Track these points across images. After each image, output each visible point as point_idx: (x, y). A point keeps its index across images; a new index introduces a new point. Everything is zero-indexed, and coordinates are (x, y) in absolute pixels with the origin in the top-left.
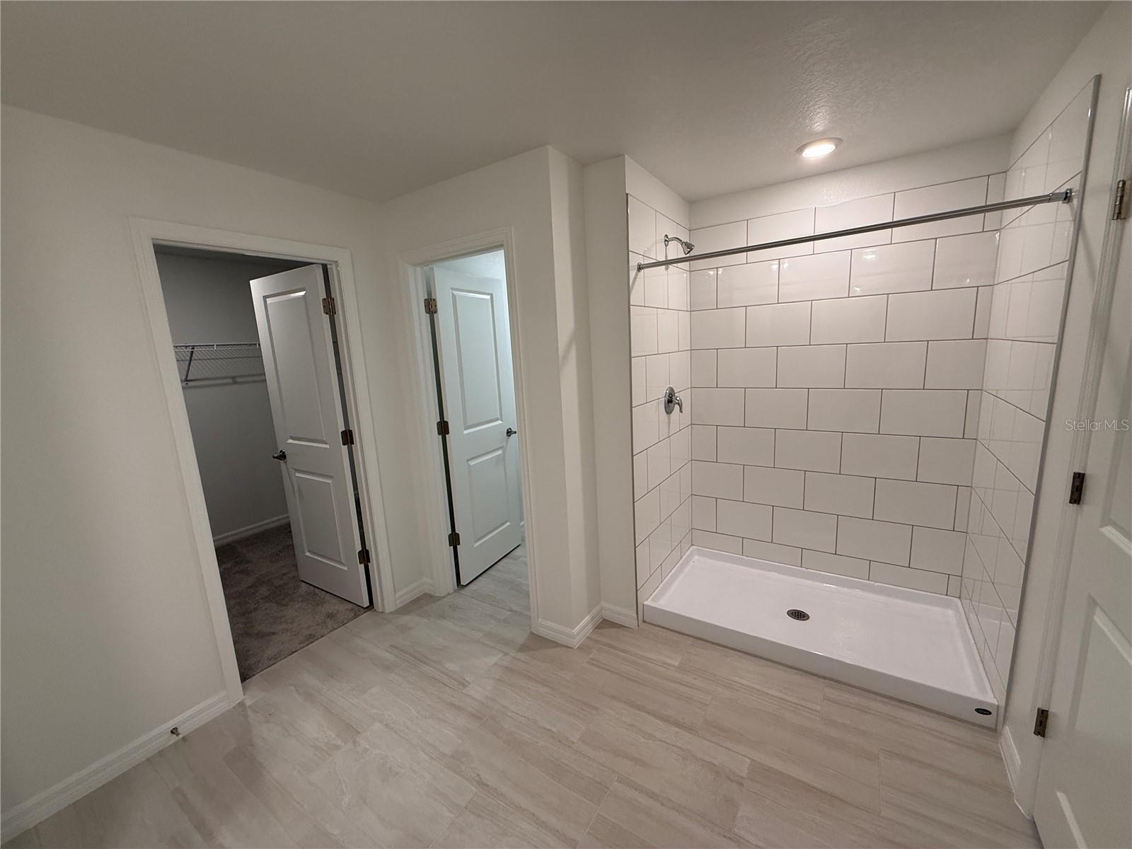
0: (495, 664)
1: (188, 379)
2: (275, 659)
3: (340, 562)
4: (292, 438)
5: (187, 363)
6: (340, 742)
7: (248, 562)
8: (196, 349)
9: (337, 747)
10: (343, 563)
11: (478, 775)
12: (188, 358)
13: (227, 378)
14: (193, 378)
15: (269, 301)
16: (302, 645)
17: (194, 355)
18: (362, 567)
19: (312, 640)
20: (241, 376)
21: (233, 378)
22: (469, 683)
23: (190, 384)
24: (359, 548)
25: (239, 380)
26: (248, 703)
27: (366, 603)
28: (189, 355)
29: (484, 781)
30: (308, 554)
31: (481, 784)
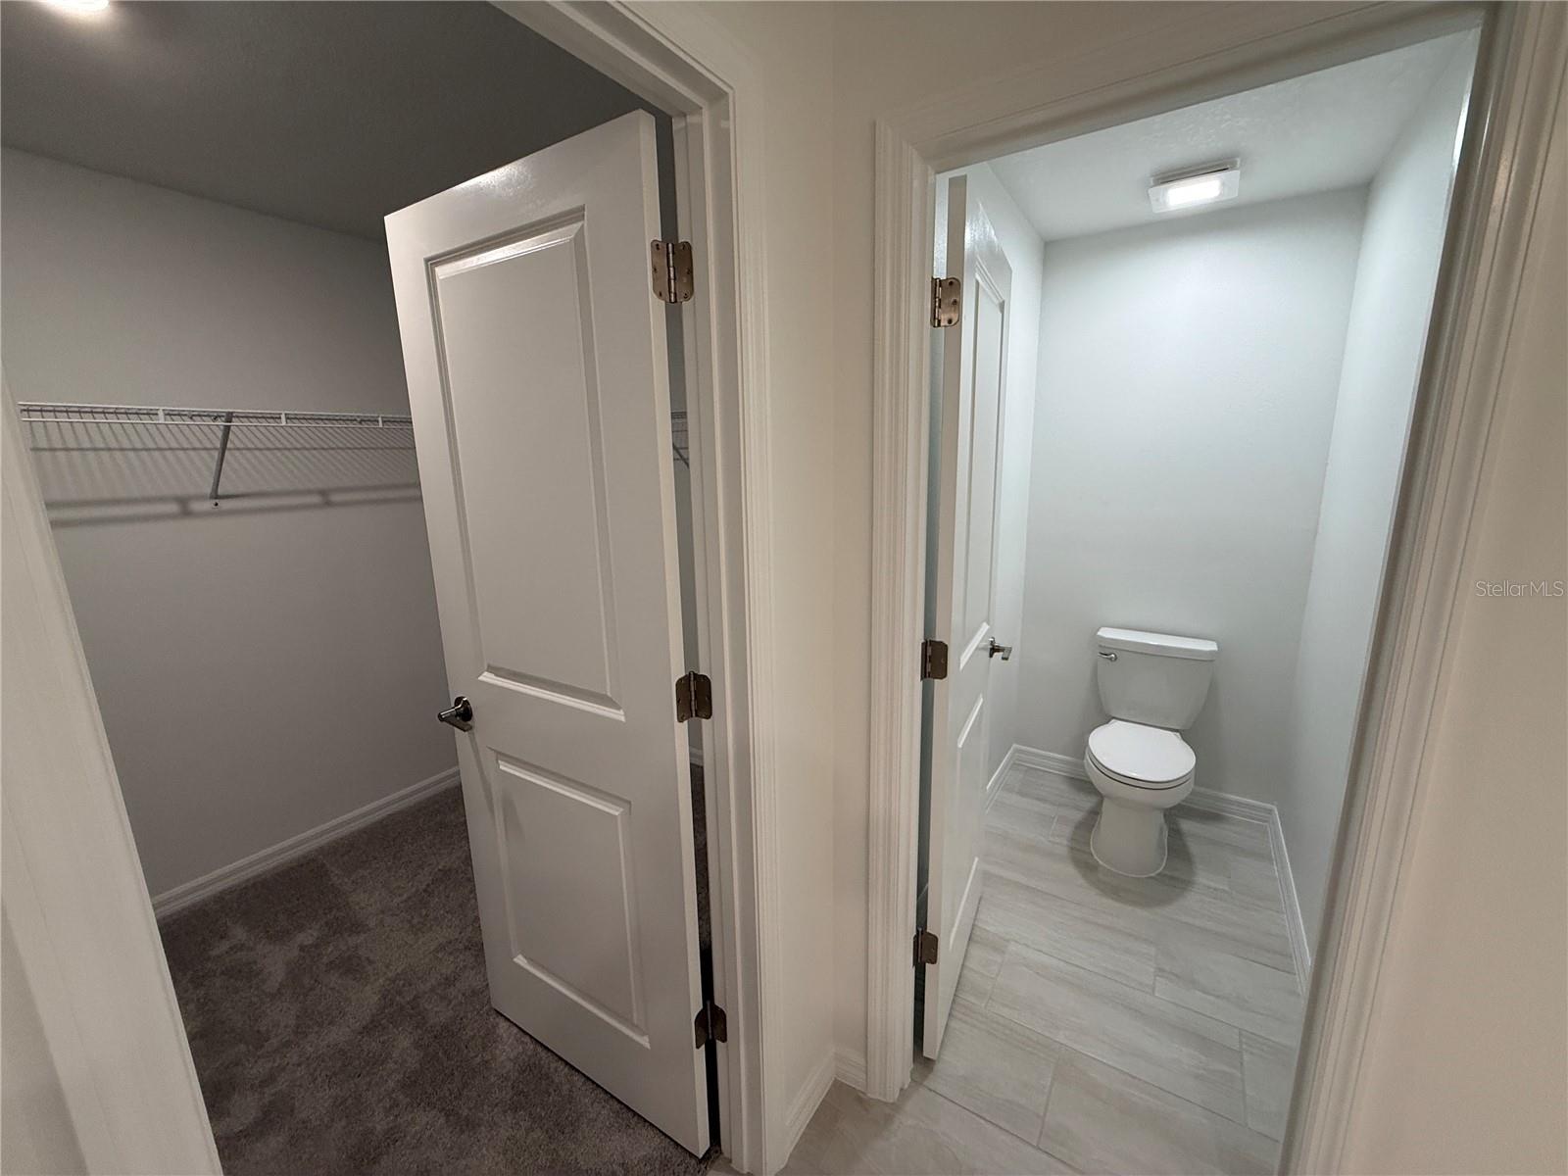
1: (220, 491)
3: (626, 1020)
4: (492, 669)
5: (216, 454)
7: (357, 927)
8: (235, 422)
10: (633, 1024)
12: (218, 445)
13: (309, 492)
14: (231, 490)
15: (442, 272)
17: (231, 436)
18: (700, 1055)
20: (347, 490)
21: (323, 493)
23: (225, 504)
24: (696, 1005)
27: (702, 1145)
28: (220, 434)
30: (520, 960)
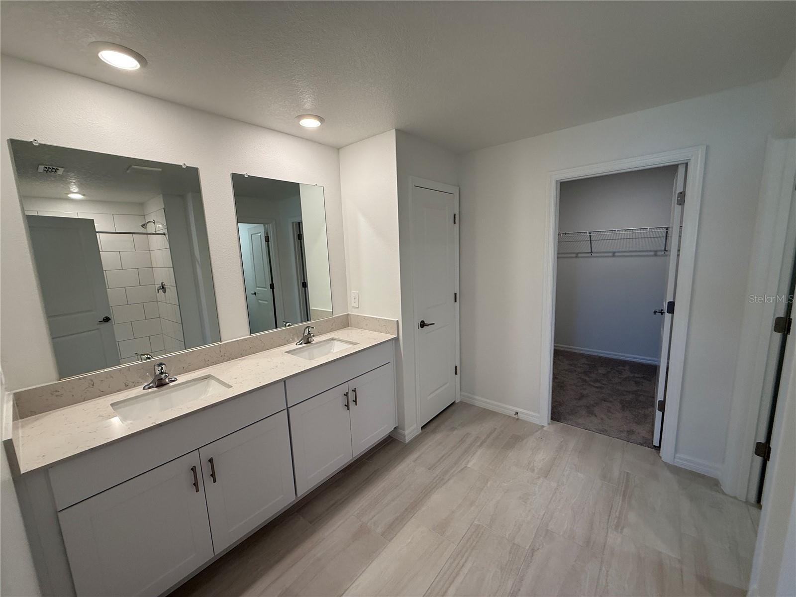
0: (660, 553)
2: (578, 425)
6: (536, 471)
9: (533, 471)
11: (538, 549)
16: (594, 430)
19: (602, 433)
20: (619, 252)
22: (621, 533)
25: (611, 254)
26: (545, 429)
29: (535, 553)
31: (533, 551)
